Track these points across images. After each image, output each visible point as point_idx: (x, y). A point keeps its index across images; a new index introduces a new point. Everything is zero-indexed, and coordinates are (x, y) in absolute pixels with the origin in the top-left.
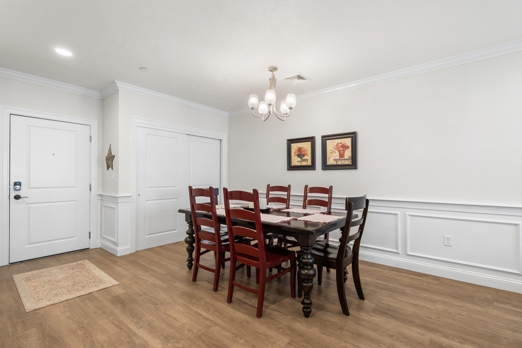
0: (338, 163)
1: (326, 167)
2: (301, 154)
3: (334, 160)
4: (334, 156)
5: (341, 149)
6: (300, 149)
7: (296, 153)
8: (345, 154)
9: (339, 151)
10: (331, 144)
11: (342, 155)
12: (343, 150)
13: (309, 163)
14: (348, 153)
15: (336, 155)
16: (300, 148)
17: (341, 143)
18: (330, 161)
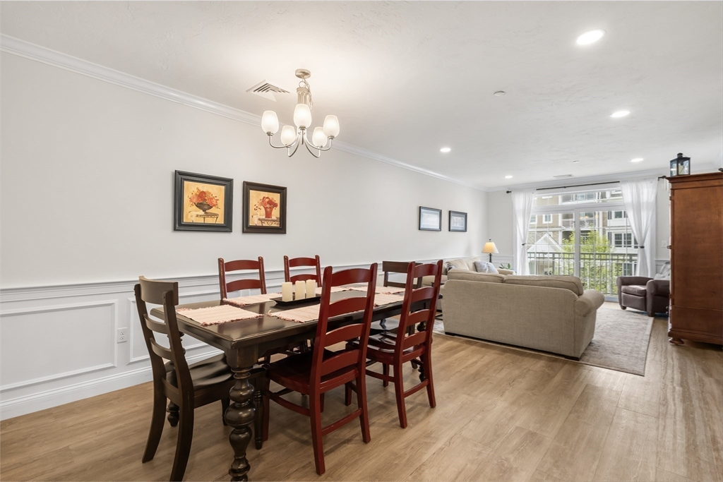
0: (264, 225)
1: (248, 229)
2: (203, 203)
3: (259, 219)
4: (259, 213)
5: (268, 206)
6: (202, 195)
7: (195, 200)
8: (273, 213)
9: (266, 208)
10: (255, 196)
11: (268, 215)
12: (270, 208)
13: (221, 221)
14: (276, 213)
15: (261, 213)
16: (203, 192)
17: (267, 198)
18: (254, 221)
